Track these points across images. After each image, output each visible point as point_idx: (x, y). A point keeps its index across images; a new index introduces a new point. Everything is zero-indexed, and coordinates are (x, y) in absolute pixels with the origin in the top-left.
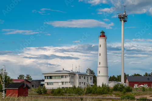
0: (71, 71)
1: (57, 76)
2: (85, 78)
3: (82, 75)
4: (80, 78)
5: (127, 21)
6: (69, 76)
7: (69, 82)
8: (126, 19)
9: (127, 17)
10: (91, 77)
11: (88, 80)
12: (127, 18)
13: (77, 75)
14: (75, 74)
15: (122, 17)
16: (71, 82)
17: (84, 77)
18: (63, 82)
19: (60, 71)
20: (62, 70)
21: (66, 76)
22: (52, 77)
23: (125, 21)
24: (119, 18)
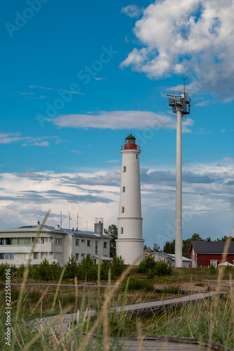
0: (56, 228)
1: (22, 238)
2: (88, 245)
3: (81, 237)
4: (77, 244)
5: (188, 113)
6: (51, 238)
7: (51, 253)
8: (187, 107)
9: (188, 103)
10: (105, 243)
11: (96, 248)
12: (189, 106)
13: (71, 237)
14: (64, 235)
15: (179, 103)
16: (56, 253)
17: (86, 242)
18: (37, 253)
19: (31, 227)
20: (37, 224)
21: (43, 238)
22: (13, 241)
23: (184, 113)
24: (170, 105)
